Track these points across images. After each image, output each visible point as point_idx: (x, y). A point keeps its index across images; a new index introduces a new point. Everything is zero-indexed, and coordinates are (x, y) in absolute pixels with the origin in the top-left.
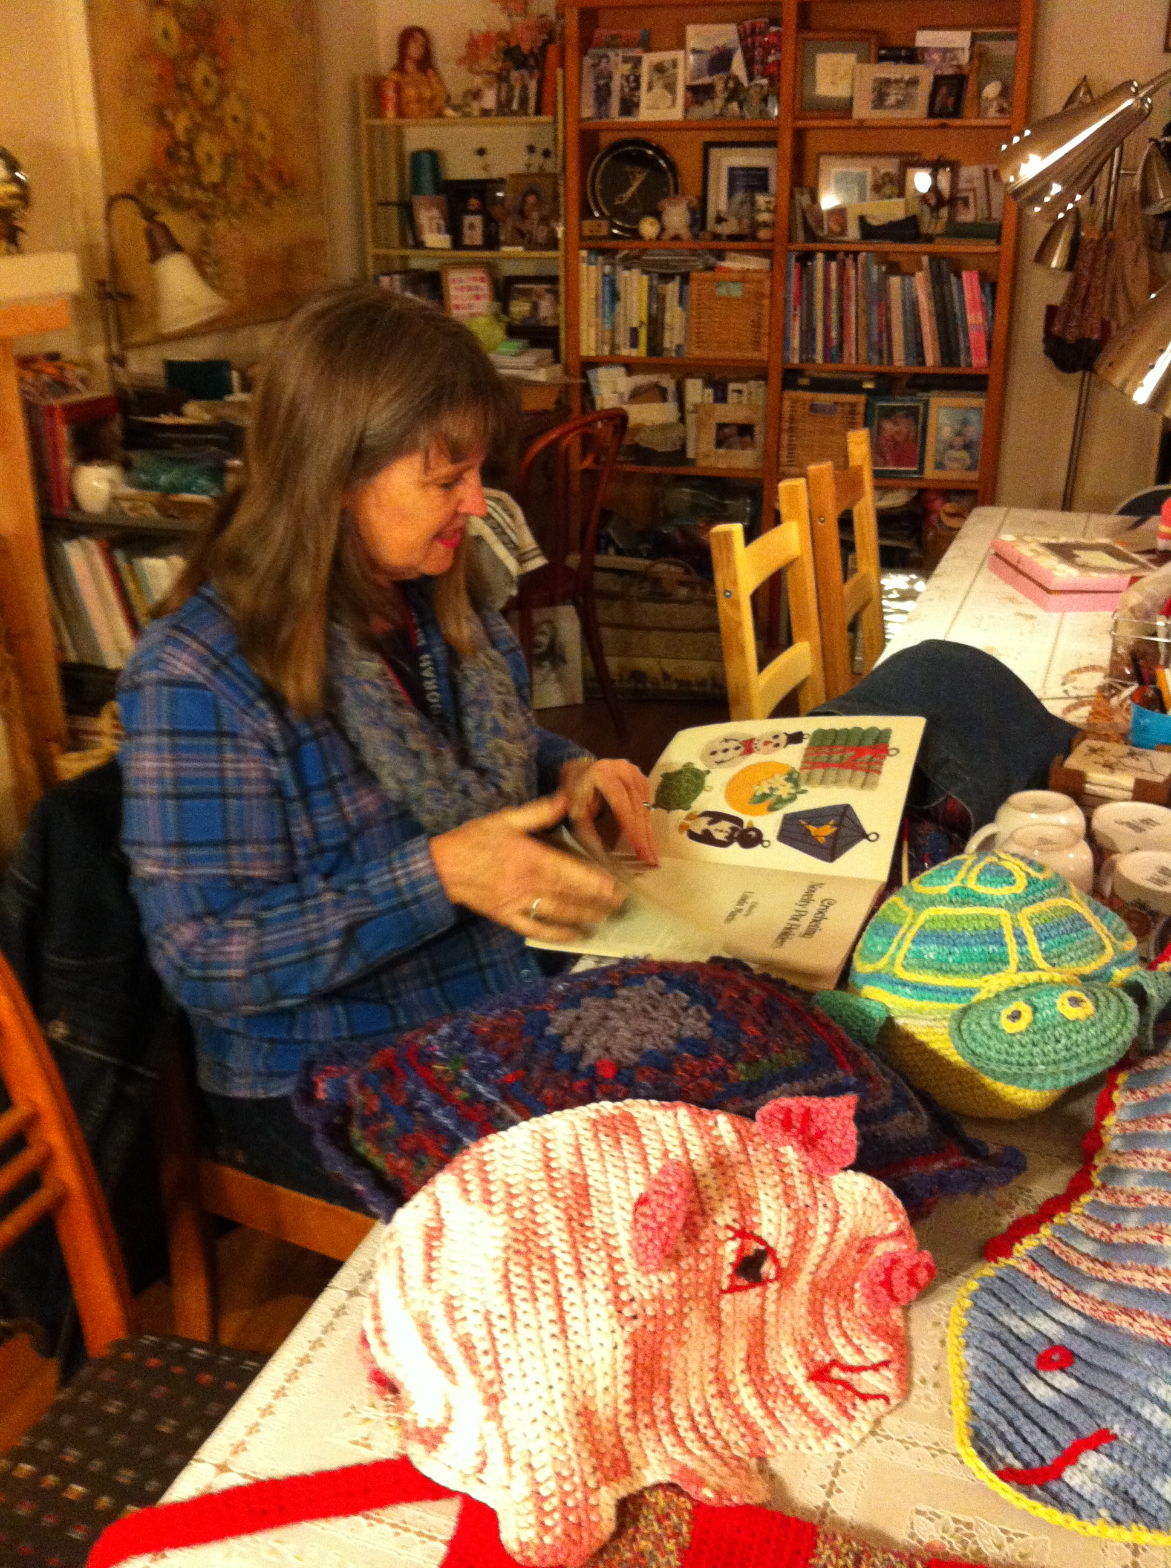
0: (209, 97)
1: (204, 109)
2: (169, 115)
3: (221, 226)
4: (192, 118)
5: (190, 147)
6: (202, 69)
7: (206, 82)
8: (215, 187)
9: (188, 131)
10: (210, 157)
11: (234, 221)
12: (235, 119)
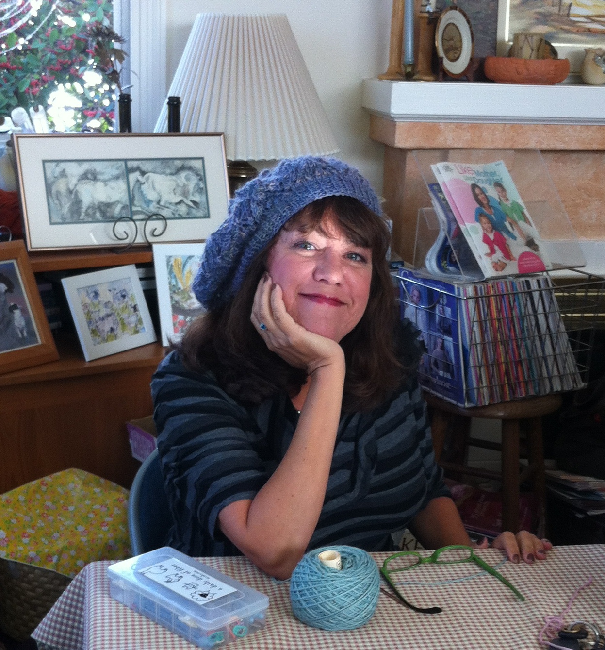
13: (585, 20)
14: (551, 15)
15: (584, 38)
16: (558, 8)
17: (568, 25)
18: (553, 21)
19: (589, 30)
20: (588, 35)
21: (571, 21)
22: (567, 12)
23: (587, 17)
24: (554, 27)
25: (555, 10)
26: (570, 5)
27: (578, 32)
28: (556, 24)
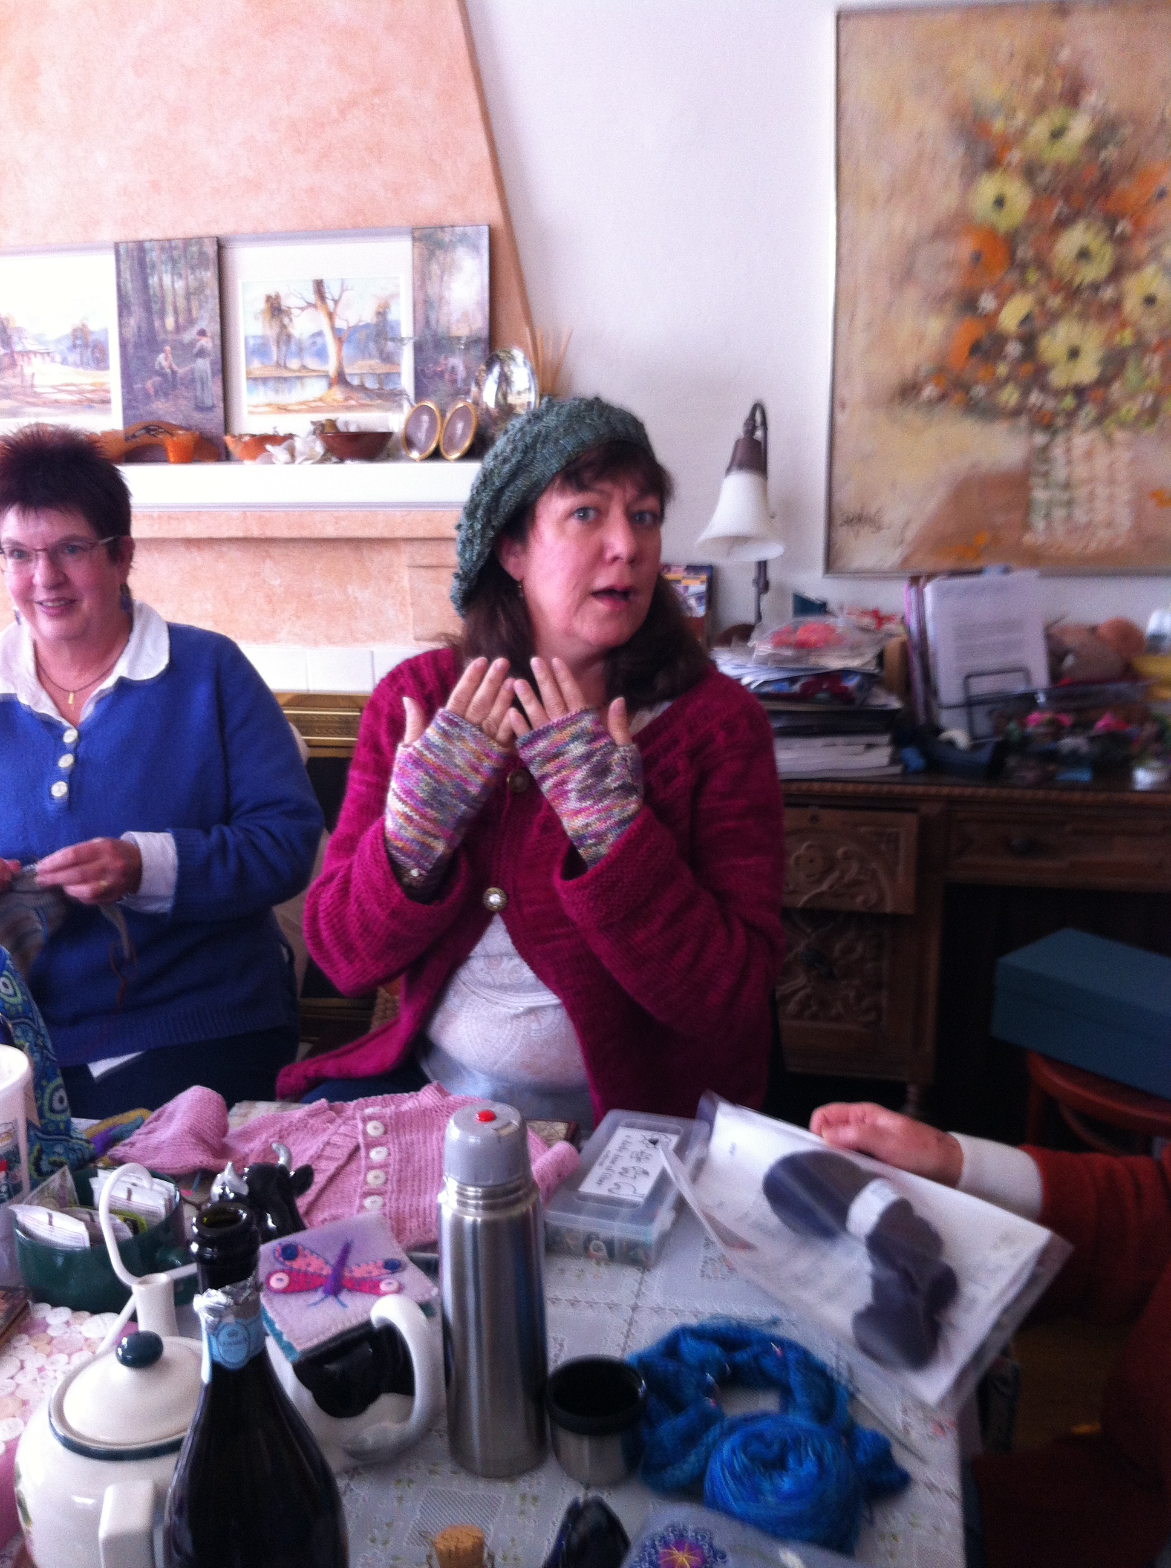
0: (1091, 273)
1: (1072, 293)
2: (987, 302)
3: (1081, 441)
4: (1042, 302)
5: (1029, 340)
6: (1075, 238)
7: (1084, 254)
8: (1080, 392)
9: (1027, 319)
10: (1074, 353)
11: (1120, 436)
12: (1150, 300)
13: (51, 390)
14: (13, 387)
15: (51, 410)
16: (20, 379)
17: (34, 397)
18: (17, 394)
19: (57, 401)
20: (55, 408)
21: (35, 393)
22: (29, 383)
23: (54, 387)
24: (18, 400)
25: (17, 381)
26: (33, 375)
27: (45, 404)
28: (18, 397)
